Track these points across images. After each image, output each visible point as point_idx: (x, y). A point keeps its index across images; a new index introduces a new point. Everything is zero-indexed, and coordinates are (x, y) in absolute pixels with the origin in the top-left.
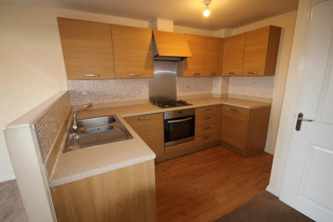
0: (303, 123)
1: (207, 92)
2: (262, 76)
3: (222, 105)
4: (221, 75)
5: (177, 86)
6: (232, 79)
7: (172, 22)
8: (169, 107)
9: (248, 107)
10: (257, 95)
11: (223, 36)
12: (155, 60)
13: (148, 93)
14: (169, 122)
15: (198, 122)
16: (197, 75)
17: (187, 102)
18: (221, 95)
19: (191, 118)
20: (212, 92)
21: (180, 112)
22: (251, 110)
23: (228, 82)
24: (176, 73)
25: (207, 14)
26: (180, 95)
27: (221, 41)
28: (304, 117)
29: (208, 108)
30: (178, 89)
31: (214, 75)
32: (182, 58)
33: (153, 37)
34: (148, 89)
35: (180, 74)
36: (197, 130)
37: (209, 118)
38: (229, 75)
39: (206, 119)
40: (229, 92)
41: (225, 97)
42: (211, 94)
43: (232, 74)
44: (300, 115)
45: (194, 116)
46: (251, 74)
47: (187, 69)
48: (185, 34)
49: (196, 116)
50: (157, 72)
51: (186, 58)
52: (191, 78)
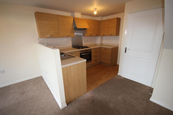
0: (127, 51)
1: (94, 43)
2: (115, 36)
3: (101, 47)
4: (100, 36)
5: (83, 40)
6: (104, 37)
7: (80, 14)
8: (81, 49)
9: (111, 48)
10: (113, 43)
11: (100, 20)
12: (75, 30)
13: (71, 43)
14: (82, 54)
15: (92, 54)
16: (91, 36)
17: (88, 47)
18: (100, 44)
19: (90, 53)
20: (97, 43)
21: (86, 50)
22: (112, 49)
23: (103, 39)
24: (82, 34)
25: (95, 13)
26: (84, 44)
27: (99, 22)
28: (127, 49)
29: (96, 49)
30: (83, 42)
31: (97, 35)
32: (85, 29)
33: (74, 20)
34: (71, 42)
35: (84, 35)
36: (92, 58)
37: (97, 53)
38: (103, 35)
39: (96, 53)
40: (103, 43)
41: (102, 44)
42: (96, 43)
43: (104, 35)
44: (126, 48)
45: (91, 52)
46: (111, 35)
47: (87, 33)
48: (86, 19)
49: (92, 52)
50: (75, 34)
51: (86, 29)
52: (88, 37)
